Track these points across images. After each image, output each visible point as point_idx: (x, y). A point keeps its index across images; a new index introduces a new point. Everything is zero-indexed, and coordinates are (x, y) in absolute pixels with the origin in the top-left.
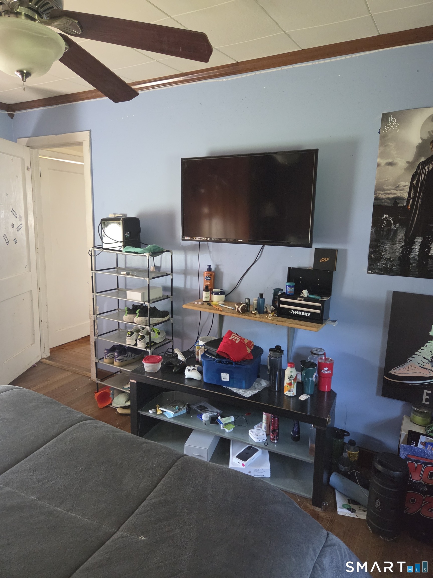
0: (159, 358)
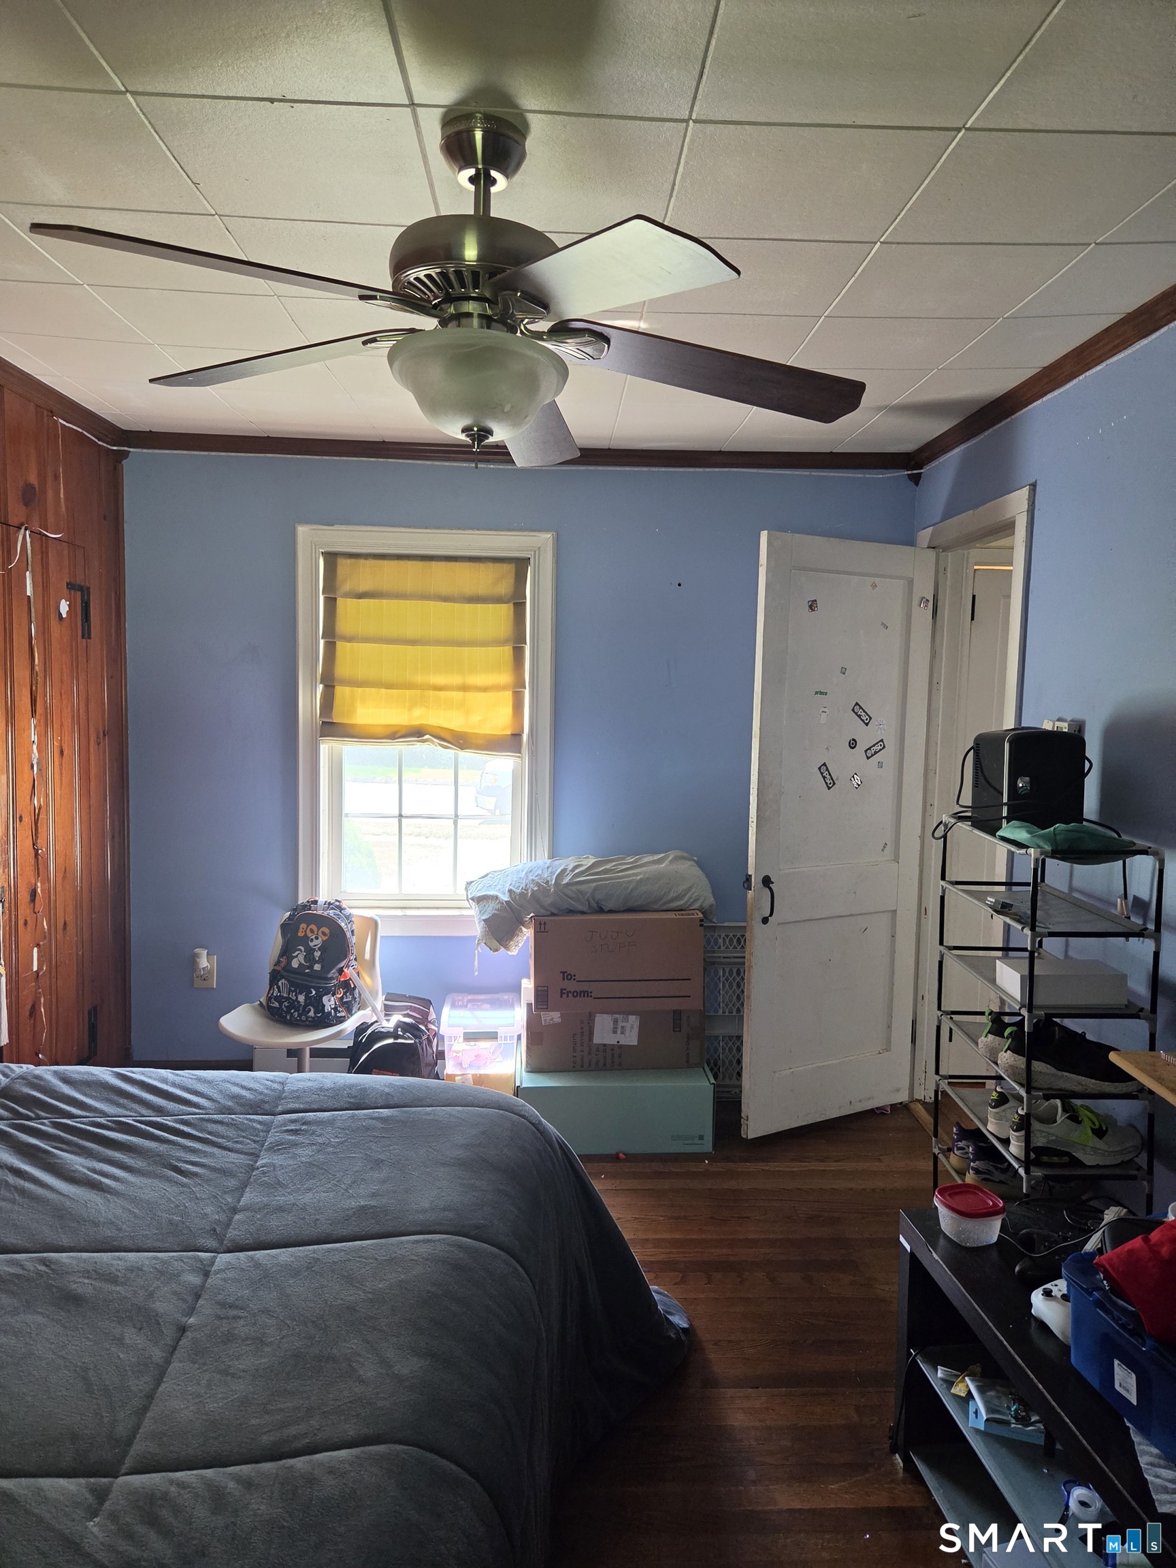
0: (995, 1205)
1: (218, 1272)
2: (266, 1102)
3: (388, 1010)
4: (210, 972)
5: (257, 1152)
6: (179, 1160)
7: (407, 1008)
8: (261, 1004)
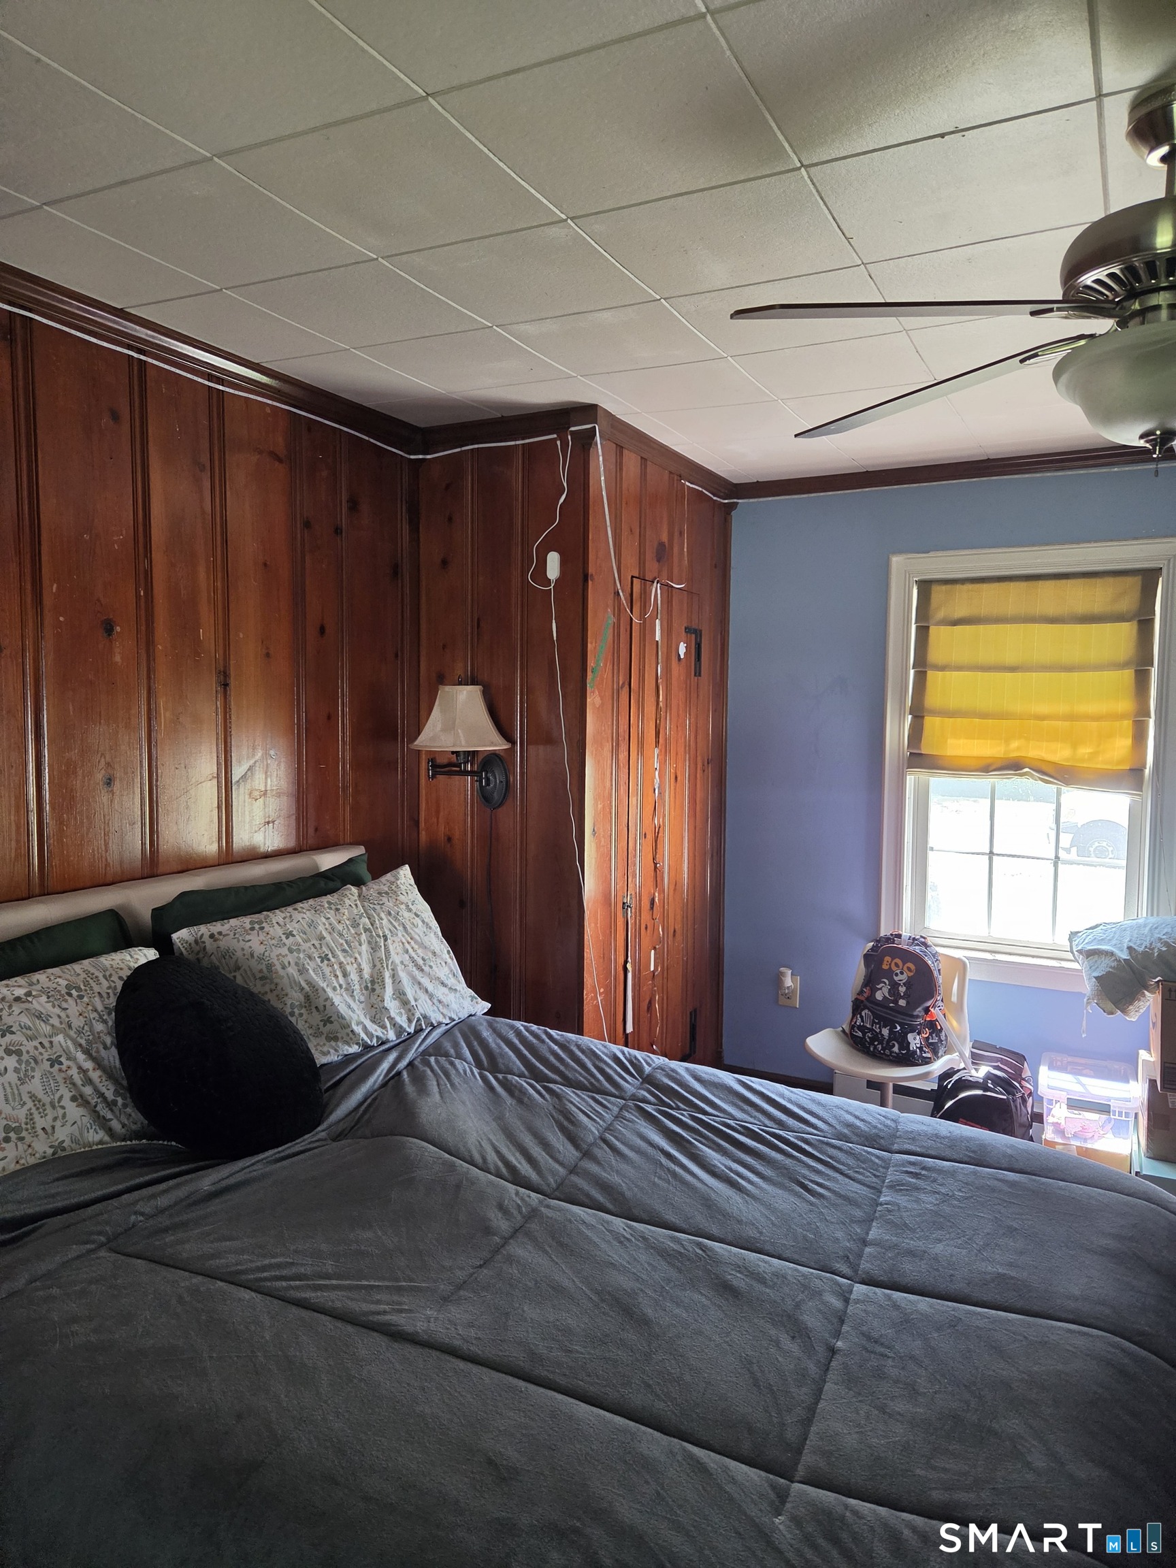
1: (857, 1301)
2: (882, 1138)
3: (976, 1059)
4: (794, 991)
5: (878, 1187)
6: (805, 1177)
7: (997, 1060)
8: (843, 1031)
